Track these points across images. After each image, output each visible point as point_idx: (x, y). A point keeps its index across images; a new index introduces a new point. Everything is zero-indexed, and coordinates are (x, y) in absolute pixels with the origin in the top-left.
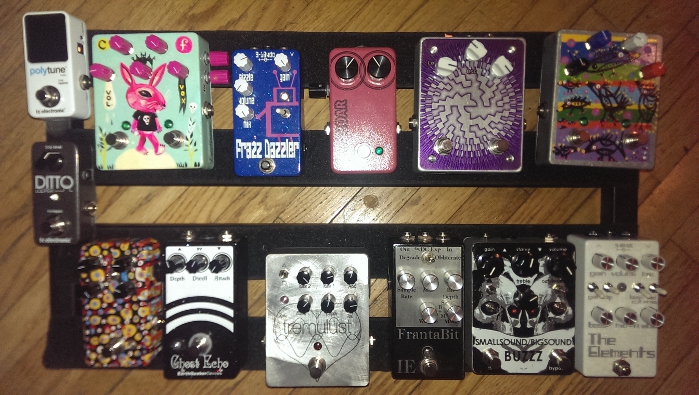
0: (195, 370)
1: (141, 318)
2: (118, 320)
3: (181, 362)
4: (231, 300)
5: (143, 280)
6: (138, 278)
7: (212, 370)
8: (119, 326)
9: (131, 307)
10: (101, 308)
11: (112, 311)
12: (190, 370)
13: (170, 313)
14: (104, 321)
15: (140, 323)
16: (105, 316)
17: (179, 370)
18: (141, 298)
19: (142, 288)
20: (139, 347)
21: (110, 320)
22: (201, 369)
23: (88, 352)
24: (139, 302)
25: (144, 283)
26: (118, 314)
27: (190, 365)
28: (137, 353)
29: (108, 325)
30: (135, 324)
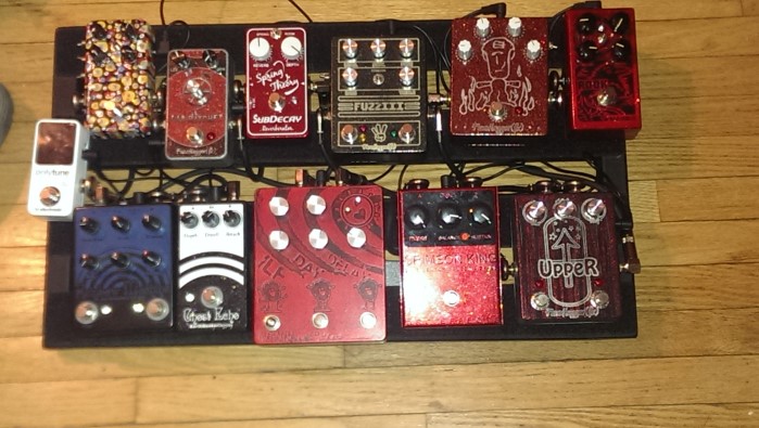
0: (207, 322)
1: (140, 85)
2: (119, 86)
3: (193, 315)
4: (241, 254)
5: (144, 51)
6: (139, 49)
7: (222, 322)
8: (119, 93)
9: (131, 76)
10: (103, 76)
11: (113, 79)
12: (202, 322)
13: (182, 269)
14: (105, 88)
15: (139, 90)
16: (106, 83)
17: (191, 323)
18: (141, 67)
19: (143, 58)
20: (137, 111)
21: (111, 87)
22: (212, 321)
23: (88, 116)
24: (138, 71)
25: (144, 54)
26: (119, 82)
27: (202, 317)
28: (134, 117)
29: (109, 91)
30: (134, 90)
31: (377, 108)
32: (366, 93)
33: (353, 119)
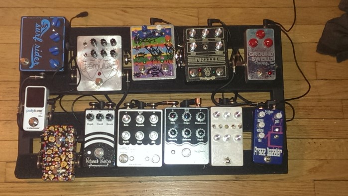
3: (90, 160)
5: (72, 142)
7: (103, 164)
8: (59, 162)
9: (65, 154)
10: (52, 154)
11: (57, 155)
13: (86, 139)
15: (69, 161)
16: (53, 158)
17: (89, 164)
18: (70, 150)
20: (67, 172)
21: (56, 159)
22: (99, 164)
23: (44, 173)
26: (59, 157)
27: (95, 162)
29: (54, 162)
30: (66, 161)
31: (206, 60)
32: (200, 54)
33: (195, 66)
